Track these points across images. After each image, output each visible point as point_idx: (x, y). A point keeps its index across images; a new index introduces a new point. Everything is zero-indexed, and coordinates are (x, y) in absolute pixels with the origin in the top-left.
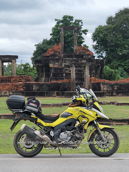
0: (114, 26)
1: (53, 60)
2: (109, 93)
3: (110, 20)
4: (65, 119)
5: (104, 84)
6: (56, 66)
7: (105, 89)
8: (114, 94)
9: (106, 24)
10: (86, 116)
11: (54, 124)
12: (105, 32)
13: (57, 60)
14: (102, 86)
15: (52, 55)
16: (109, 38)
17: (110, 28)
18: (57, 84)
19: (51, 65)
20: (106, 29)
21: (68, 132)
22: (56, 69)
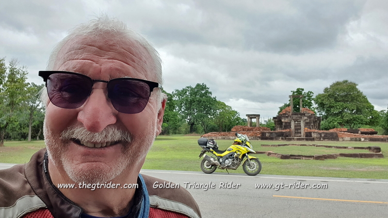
0: (329, 94)
1: (284, 117)
2: (318, 138)
3: (326, 90)
4: (229, 152)
5: (314, 132)
6: (286, 121)
7: (315, 136)
8: (322, 139)
9: (323, 93)
10: (240, 150)
11: (223, 155)
12: (322, 98)
13: (287, 117)
14: (312, 134)
15: (284, 114)
16: (325, 102)
17: (326, 95)
18: (282, 132)
19: (283, 120)
20: (323, 96)
21: (230, 160)
22: (286, 123)
